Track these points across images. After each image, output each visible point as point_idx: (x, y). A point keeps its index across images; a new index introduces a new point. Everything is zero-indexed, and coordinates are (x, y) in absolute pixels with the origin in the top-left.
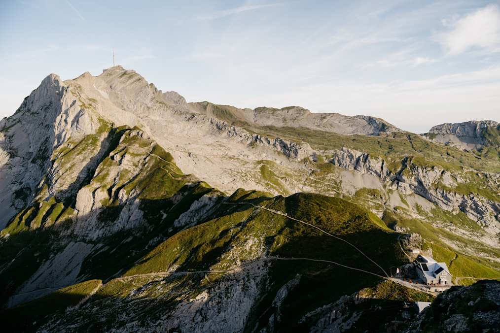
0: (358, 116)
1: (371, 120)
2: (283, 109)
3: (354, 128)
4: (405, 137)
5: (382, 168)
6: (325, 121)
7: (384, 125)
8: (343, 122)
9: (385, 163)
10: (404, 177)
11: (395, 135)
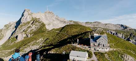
0: (118, 24)
1: (122, 26)
2: (94, 22)
3: (116, 28)
4: (134, 30)
5: (122, 36)
6: (107, 26)
7: (126, 27)
8: (112, 26)
9: (123, 35)
10: (130, 40)
11: (130, 30)
